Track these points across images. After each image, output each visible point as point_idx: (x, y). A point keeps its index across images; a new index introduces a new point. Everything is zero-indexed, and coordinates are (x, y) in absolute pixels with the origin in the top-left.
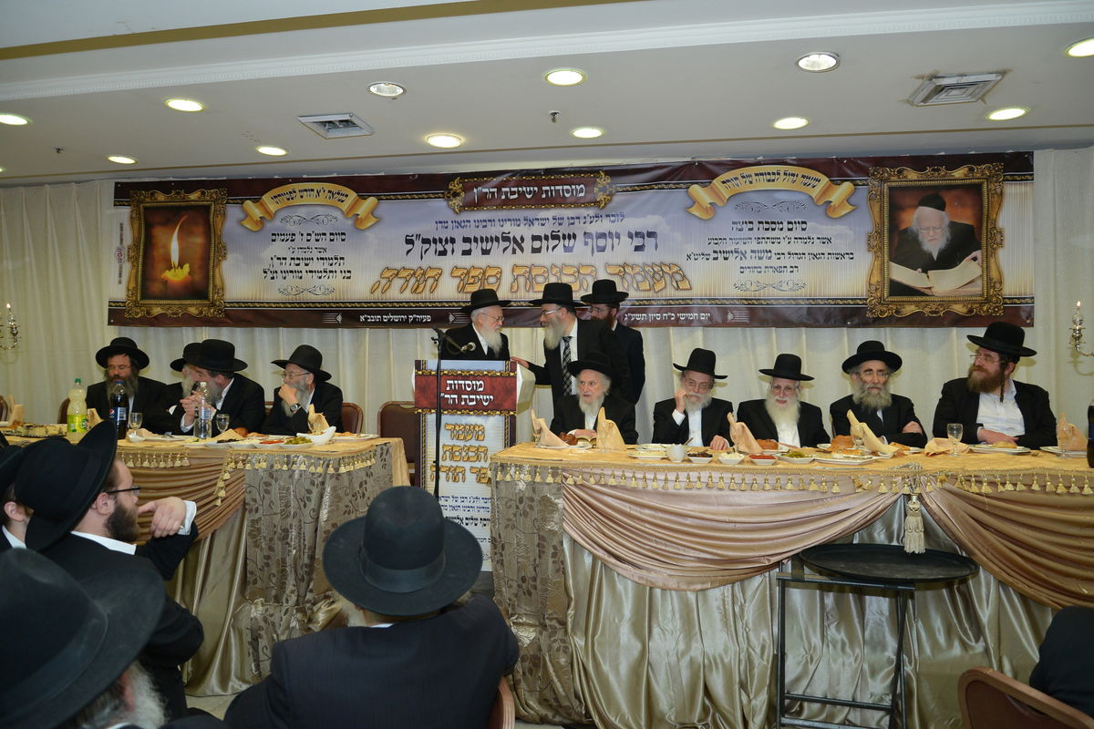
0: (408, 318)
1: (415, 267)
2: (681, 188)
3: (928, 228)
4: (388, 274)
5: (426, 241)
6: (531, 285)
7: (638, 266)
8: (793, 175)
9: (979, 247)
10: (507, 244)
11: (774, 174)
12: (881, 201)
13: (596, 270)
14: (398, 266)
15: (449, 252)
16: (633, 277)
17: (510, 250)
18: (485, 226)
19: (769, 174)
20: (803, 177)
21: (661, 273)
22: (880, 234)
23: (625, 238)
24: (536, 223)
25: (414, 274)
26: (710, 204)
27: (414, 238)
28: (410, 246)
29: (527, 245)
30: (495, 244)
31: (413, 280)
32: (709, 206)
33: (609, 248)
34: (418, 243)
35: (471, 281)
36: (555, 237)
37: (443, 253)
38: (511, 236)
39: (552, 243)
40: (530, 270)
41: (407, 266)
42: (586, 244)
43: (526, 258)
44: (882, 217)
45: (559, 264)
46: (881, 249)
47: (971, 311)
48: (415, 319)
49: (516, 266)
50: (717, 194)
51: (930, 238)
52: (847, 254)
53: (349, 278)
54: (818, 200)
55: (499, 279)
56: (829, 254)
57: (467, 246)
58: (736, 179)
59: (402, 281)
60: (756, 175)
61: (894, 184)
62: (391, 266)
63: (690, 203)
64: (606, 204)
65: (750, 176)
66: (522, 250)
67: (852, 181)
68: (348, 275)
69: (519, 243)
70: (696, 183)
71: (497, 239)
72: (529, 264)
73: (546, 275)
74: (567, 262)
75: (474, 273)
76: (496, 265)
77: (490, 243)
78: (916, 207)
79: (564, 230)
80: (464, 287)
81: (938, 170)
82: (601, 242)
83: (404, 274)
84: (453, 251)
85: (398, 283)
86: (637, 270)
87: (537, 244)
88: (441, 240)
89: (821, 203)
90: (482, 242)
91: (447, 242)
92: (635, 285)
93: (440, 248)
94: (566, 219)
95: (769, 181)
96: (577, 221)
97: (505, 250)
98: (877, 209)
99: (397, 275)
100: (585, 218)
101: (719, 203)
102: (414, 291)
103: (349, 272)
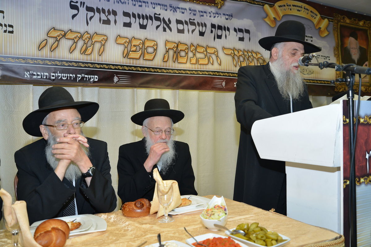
0: (76, 77)
1: (82, 31)
2: (260, 5)
3: (353, 48)
4: (55, 34)
5: (89, 9)
6: (177, 58)
7: (241, 50)
8: (307, 10)
9: (367, 60)
10: (158, 23)
11: (300, 7)
12: (337, 31)
13: (217, 51)
14: (65, 27)
15: (112, 22)
16: (239, 58)
17: (161, 28)
18: (141, 6)
19: (298, 6)
20: (311, 12)
21: (252, 57)
22: (338, 48)
23: (232, 31)
24: (178, 10)
25: (82, 37)
26: (274, 18)
27: (79, 5)
28: (75, 12)
29: (173, 25)
30: (150, 21)
31: (80, 43)
32: (273, 19)
33: (223, 37)
34: (83, 10)
35: (134, 49)
36: (193, 24)
37: (107, 22)
38: (161, 17)
39: (192, 28)
40: (177, 46)
41: (74, 29)
42: (212, 32)
43: (173, 36)
44: (338, 39)
45: (195, 44)
46: (339, 56)
47: (366, 90)
48: (83, 78)
49: (167, 42)
50: (276, 13)
51: (354, 53)
52: (328, 57)
53: (12, 32)
54: (317, 26)
55: (155, 50)
56: (322, 56)
57: (127, 20)
58: (284, 6)
59: (71, 42)
60: (293, 6)
61: (342, 24)
62: (58, 27)
63: (264, 15)
64: (221, 6)
65: (290, 6)
66: (170, 30)
67: (328, 19)
68: (11, 29)
69: (167, 24)
70: (267, 4)
71: (151, 18)
72: (177, 41)
73: (187, 51)
74: (200, 44)
75: (135, 42)
76: (152, 38)
77: (145, 21)
78: (349, 37)
79: (197, 19)
80: (128, 54)
81: (355, 20)
82: (220, 33)
83: (72, 36)
84: (115, 22)
85: (65, 44)
86: (241, 53)
87: (180, 27)
88: (104, 11)
89: (317, 28)
90: (139, 18)
91: (109, 13)
92: (239, 63)
93: (104, 17)
94: (197, 11)
95: (298, 10)
96: (205, 14)
97: (158, 27)
98: (336, 35)
99: (64, 36)
100: (210, 13)
101: (278, 19)
102: (84, 52)
103: (11, 26)
